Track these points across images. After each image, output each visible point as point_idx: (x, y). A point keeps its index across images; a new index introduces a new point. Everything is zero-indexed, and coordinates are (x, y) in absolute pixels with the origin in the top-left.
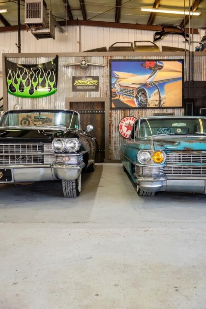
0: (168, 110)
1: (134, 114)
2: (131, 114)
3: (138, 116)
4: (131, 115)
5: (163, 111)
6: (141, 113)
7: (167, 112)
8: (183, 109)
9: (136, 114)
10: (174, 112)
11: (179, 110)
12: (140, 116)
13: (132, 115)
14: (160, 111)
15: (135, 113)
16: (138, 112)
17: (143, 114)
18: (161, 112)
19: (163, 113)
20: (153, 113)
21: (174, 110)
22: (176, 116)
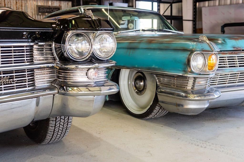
0: (54, 2)
1: (11, 5)
2: (6, 4)
3: (17, 7)
4: (6, 6)
5: (48, 3)
6: (20, 4)
7: (53, 5)
8: (71, 2)
9: (14, 5)
10: (60, 5)
11: (67, 4)
12: (19, 7)
13: (8, 5)
14: (45, 2)
15: (12, 3)
16: (17, 3)
17: (23, 5)
18: (45, 5)
19: (48, 5)
20: (36, 4)
21: (61, 3)
22: (62, 10)
